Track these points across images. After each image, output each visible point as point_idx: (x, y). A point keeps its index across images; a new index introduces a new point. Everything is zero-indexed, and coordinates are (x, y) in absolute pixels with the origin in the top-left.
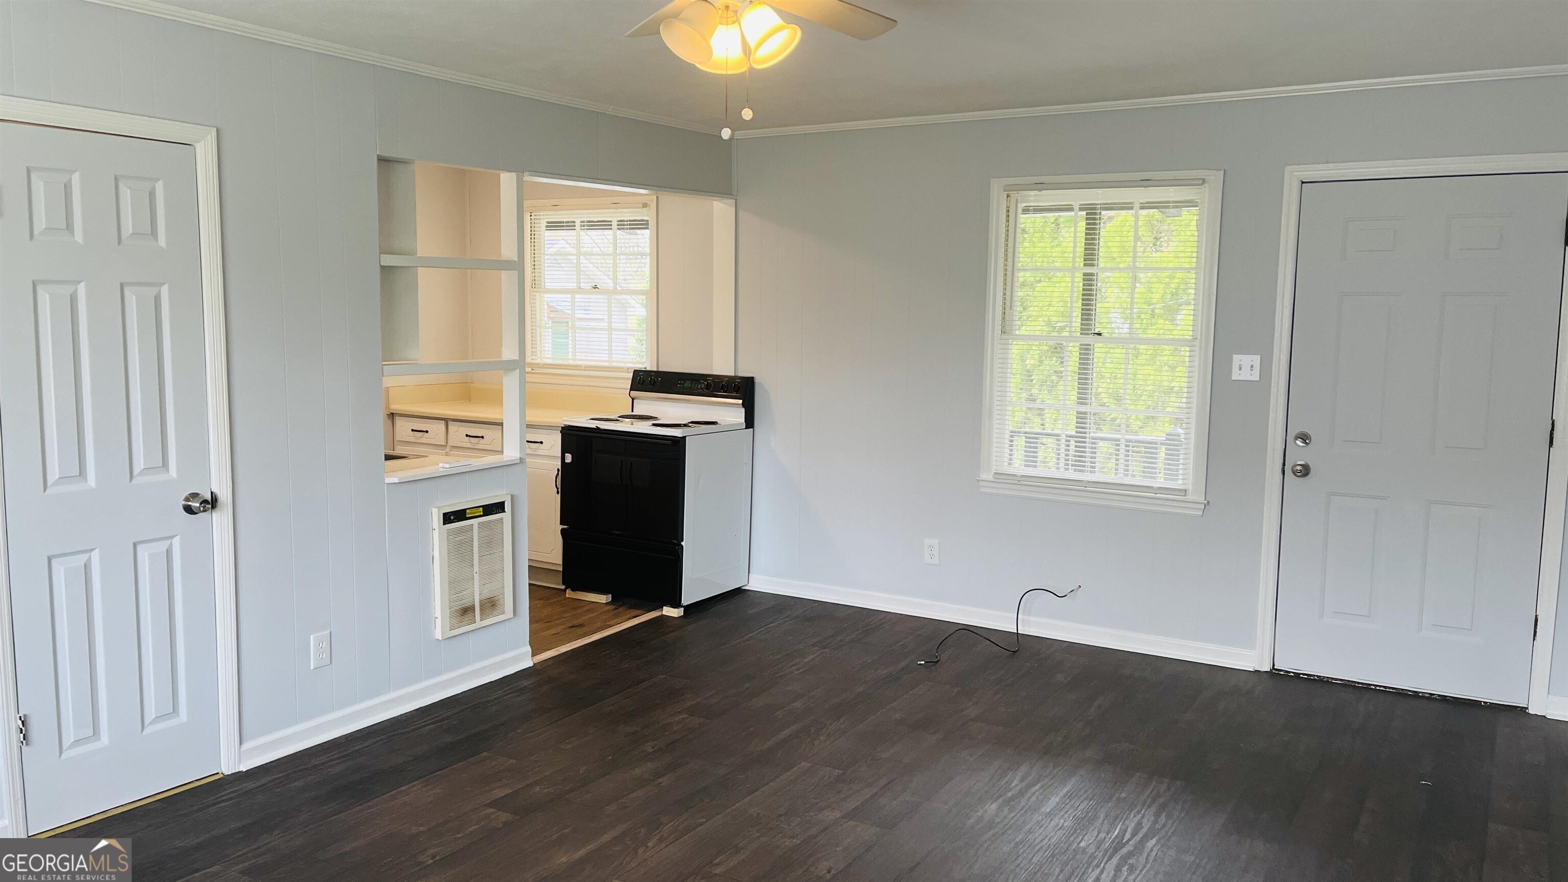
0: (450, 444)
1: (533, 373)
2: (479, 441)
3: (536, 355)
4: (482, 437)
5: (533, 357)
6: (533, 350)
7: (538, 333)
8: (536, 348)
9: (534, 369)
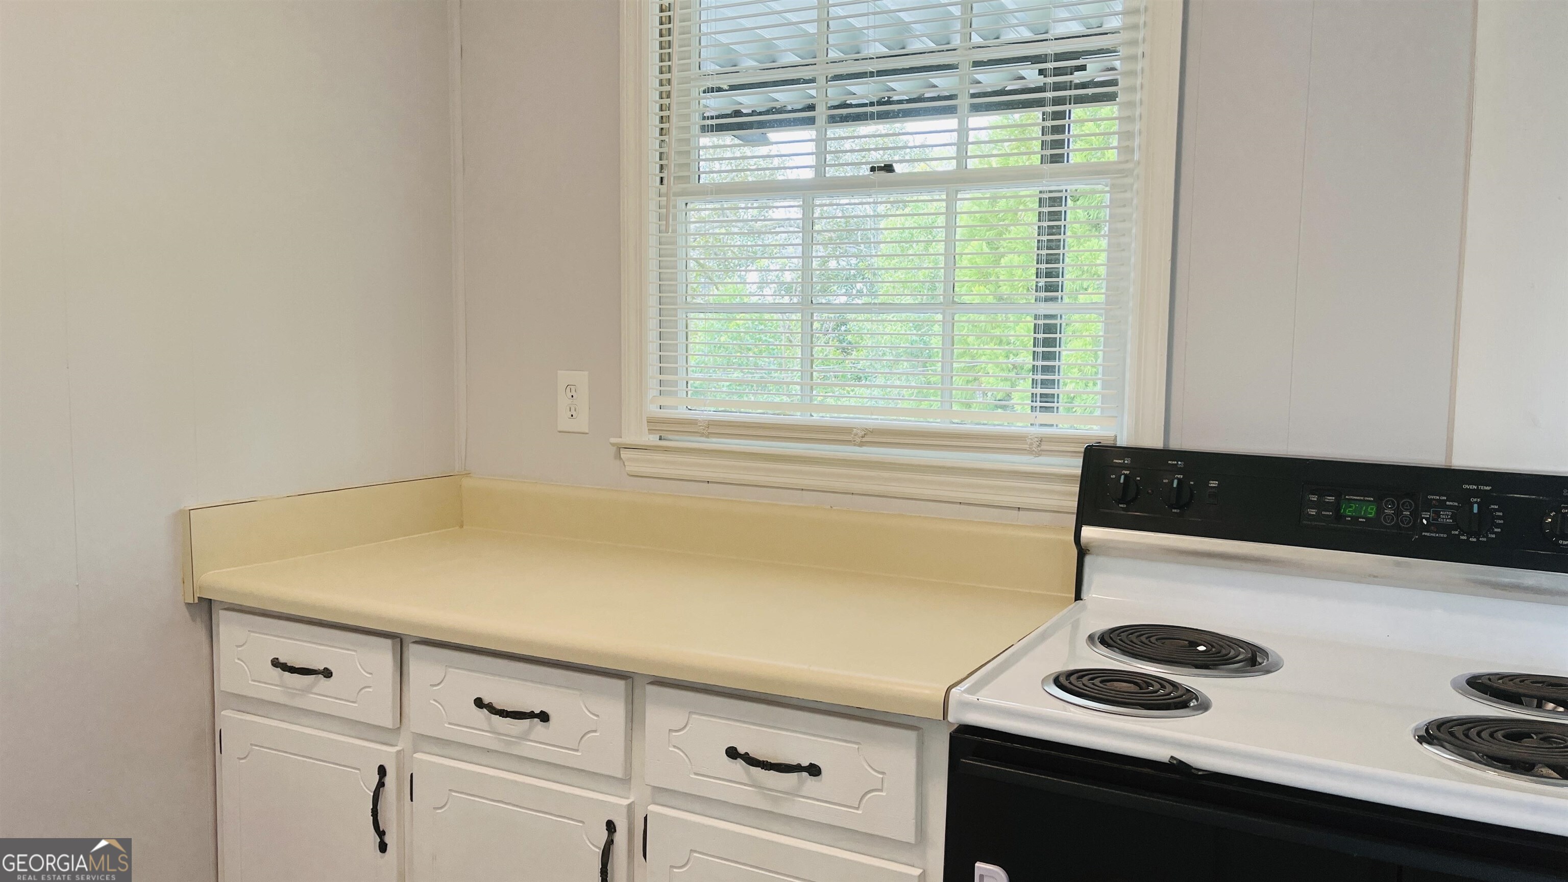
0: (417, 722)
1: (666, 450)
2: (531, 728)
3: (675, 394)
4: (544, 717)
5: (664, 401)
6: (663, 377)
7: (681, 325)
8: (675, 372)
9: (663, 435)
